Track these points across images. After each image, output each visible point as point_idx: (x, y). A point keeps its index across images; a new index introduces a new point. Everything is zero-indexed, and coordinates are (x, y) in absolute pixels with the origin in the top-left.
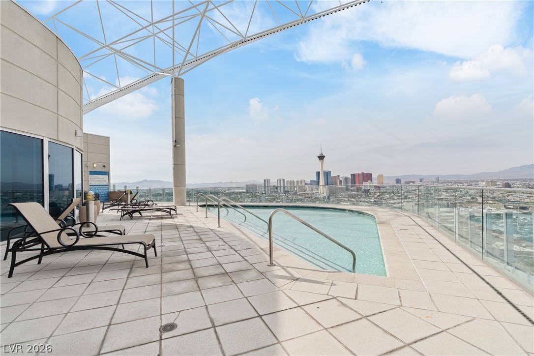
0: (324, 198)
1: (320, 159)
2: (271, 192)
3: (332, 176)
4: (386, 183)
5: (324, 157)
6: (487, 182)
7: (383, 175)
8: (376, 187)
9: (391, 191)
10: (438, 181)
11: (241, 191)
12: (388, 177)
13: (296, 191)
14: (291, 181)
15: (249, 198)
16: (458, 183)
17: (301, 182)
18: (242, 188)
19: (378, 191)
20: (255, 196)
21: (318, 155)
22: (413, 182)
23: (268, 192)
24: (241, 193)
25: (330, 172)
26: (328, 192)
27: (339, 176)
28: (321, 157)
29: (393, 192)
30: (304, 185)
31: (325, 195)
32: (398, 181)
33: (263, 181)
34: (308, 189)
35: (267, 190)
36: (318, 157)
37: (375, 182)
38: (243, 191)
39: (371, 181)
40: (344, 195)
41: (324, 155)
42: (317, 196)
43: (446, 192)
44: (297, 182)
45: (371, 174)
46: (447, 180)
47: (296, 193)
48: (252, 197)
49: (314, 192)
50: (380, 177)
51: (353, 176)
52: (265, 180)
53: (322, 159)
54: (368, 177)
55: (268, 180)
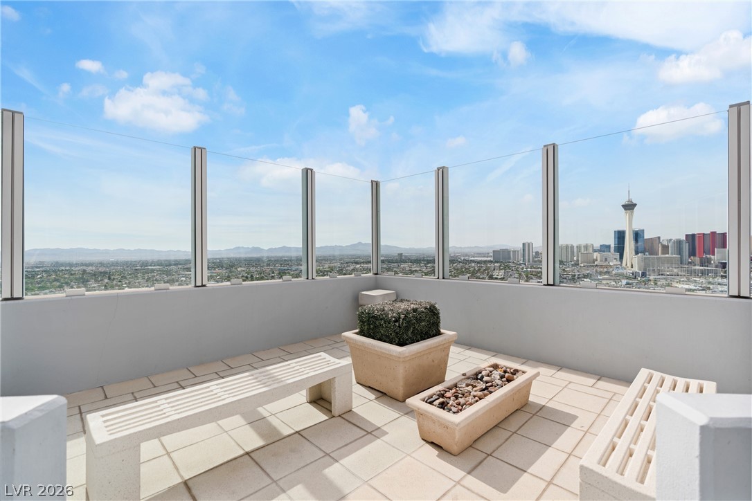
0: (635, 275)
1: (625, 209)
2: (534, 261)
3: (645, 238)
5: (635, 205)
11: (485, 259)
13: (578, 260)
14: (567, 247)
15: (500, 269)
17: (586, 247)
18: (486, 255)
20: (509, 267)
21: (623, 204)
23: (529, 261)
24: (485, 262)
25: (643, 230)
26: (643, 264)
27: (659, 238)
28: (629, 207)
30: (591, 252)
31: (636, 269)
33: (521, 246)
34: (599, 260)
35: (527, 257)
36: (623, 206)
38: (489, 259)
40: (675, 270)
41: (634, 202)
42: (620, 271)
44: (577, 247)
47: (577, 264)
48: (505, 269)
49: (611, 264)
51: (691, 238)
52: (524, 244)
53: (629, 209)
55: (529, 244)
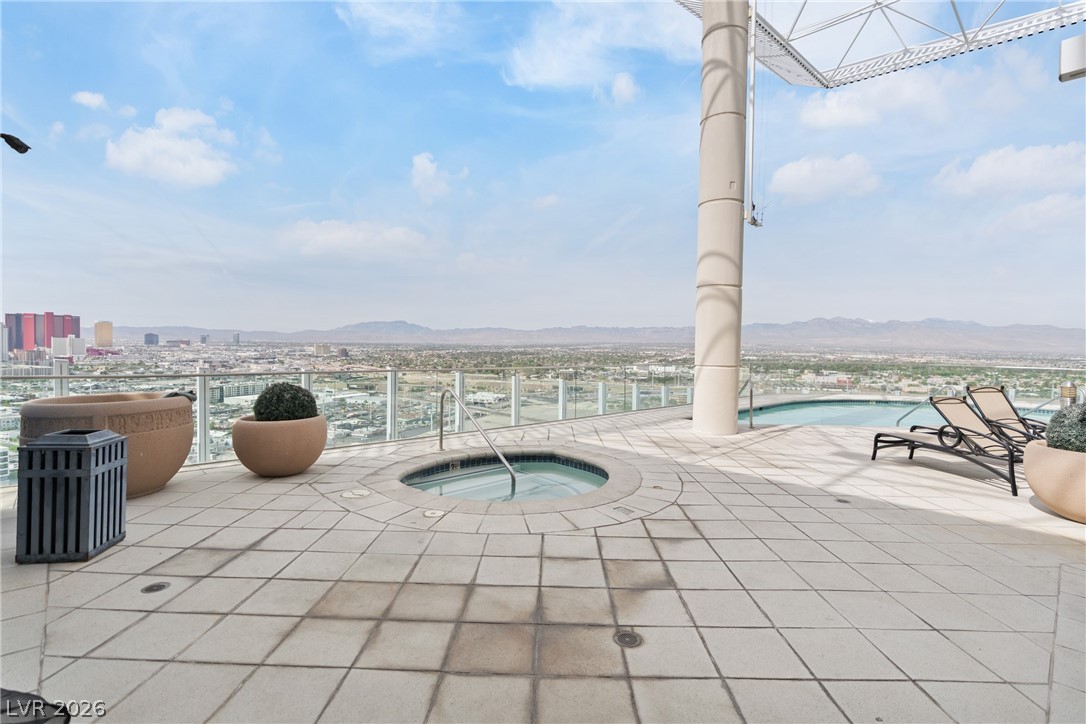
4: (119, 342)
6: (318, 347)
7: (111, 324)
8: (93, 352)
9: (137, 362)
10: (238, 342)
12: (124, 329)
16: (273, 347)
19: (98, 362)
22: (188, 343)
29: (141, 364)
32: (151, 339)
37: (89, 339)
39: (78, 336)
43: (256, 363)
45: (77, 320)
46: (254, 340)
50: (103, 327)
51: (15, 319)
54: (69, 325)
